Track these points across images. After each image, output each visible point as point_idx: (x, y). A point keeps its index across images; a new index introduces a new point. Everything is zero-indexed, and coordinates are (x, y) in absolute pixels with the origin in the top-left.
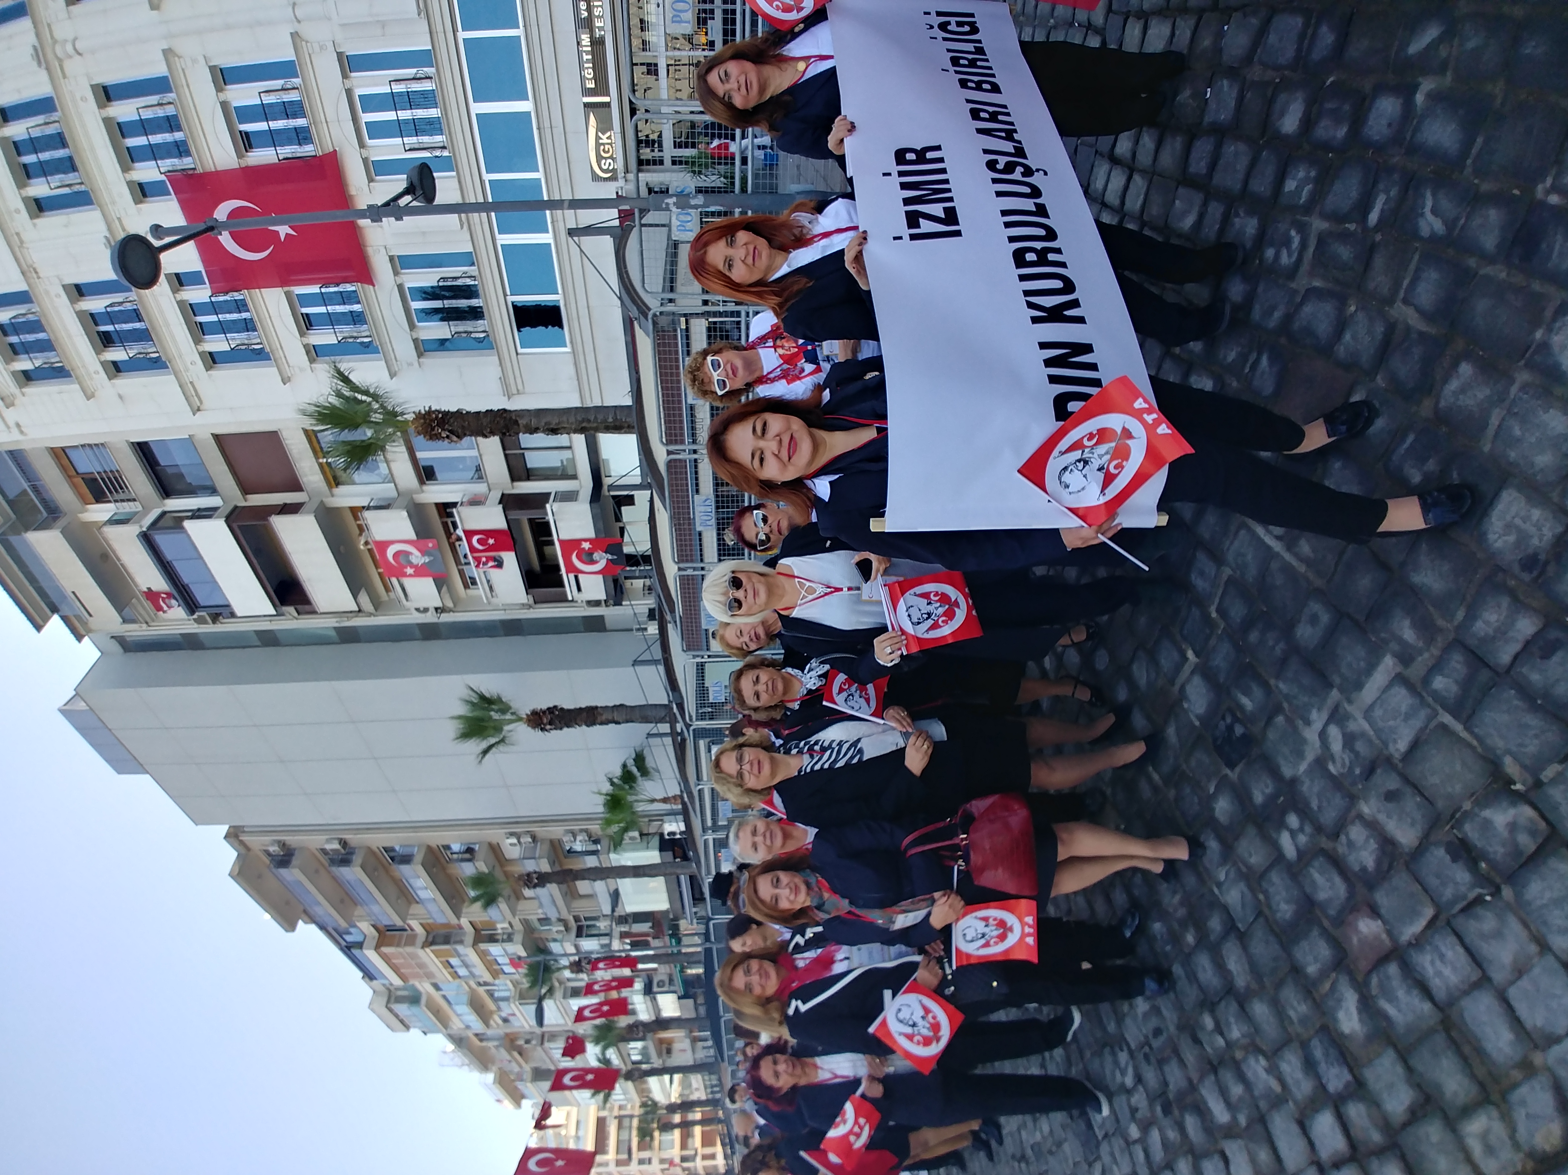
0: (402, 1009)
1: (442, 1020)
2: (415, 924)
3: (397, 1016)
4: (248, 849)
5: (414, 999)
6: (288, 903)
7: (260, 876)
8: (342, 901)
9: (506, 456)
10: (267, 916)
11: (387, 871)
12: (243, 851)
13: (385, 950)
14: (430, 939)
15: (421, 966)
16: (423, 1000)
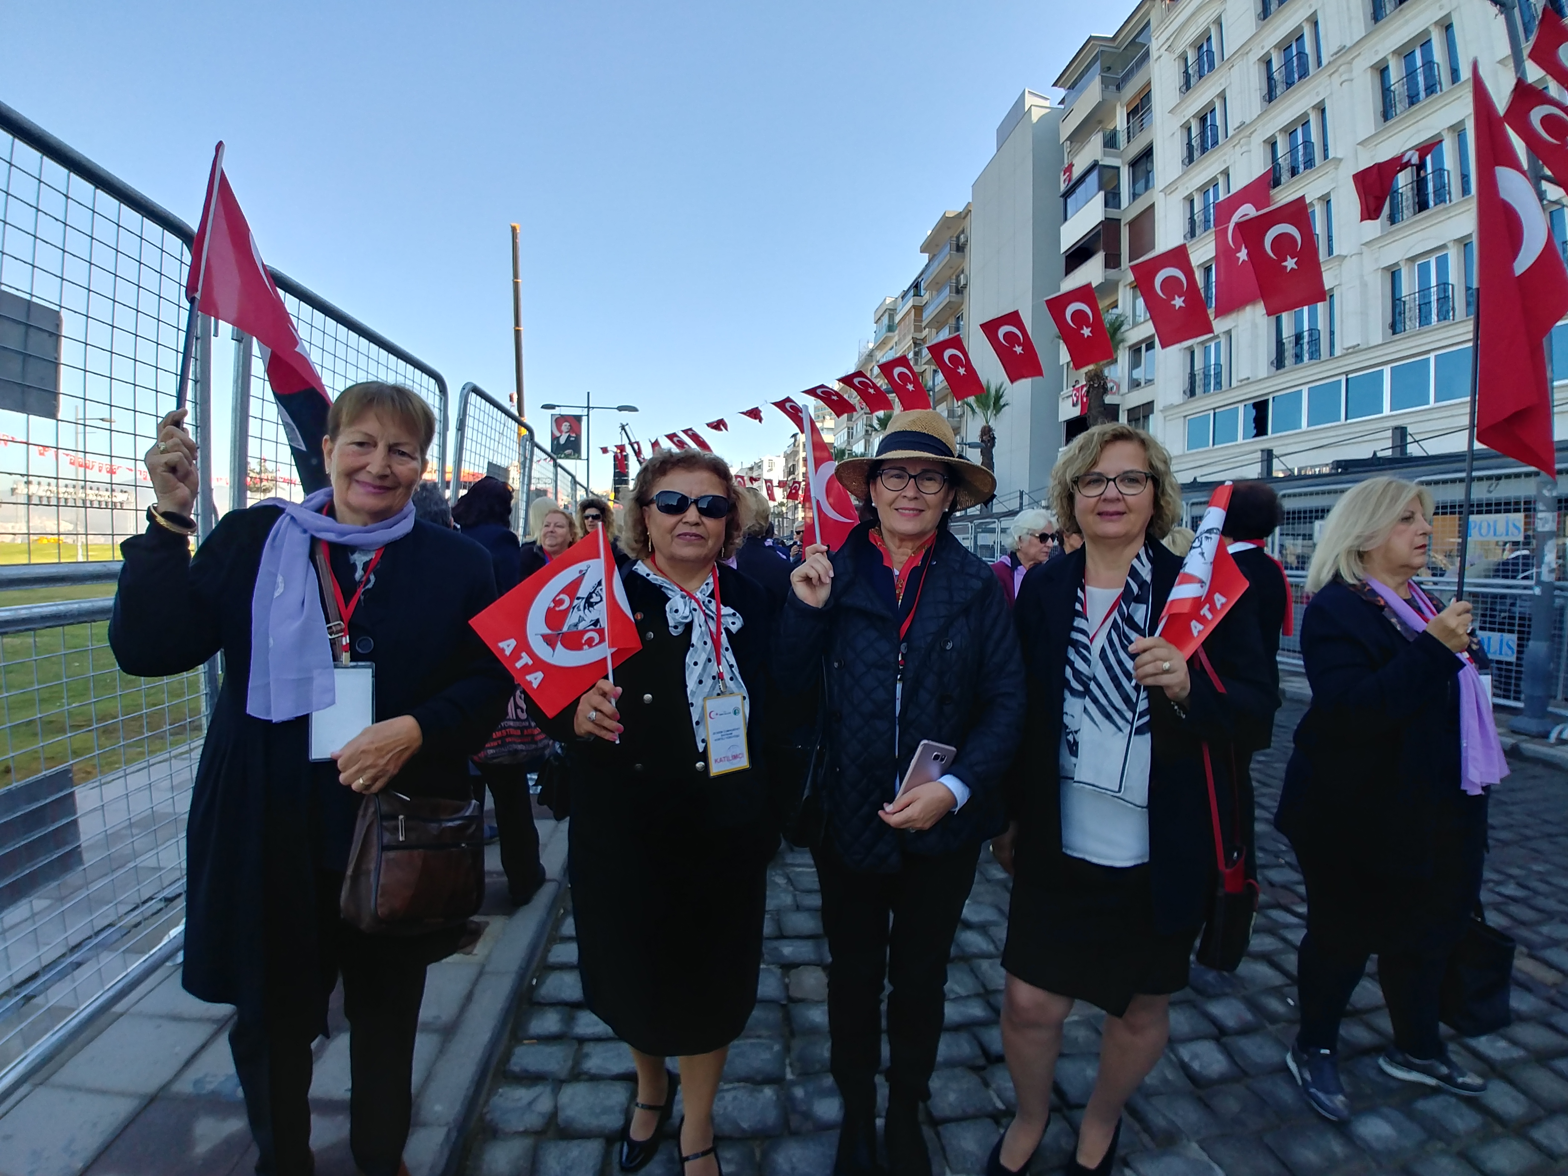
0: (885, 320)
1: (881, 345)
2: (926, 332)
3: (882, 315)
4: (964, 218)
5: (891, 328)
6: (937, 245)
7: (949, 228)
8: (937, 283)
9: (1139, 407)
10: (929, 232)
11: (952, 315)
12: (963, 215)
13: (913, 311)
14: (918, 342)
15: (905, 336)
16: (890, 334)
